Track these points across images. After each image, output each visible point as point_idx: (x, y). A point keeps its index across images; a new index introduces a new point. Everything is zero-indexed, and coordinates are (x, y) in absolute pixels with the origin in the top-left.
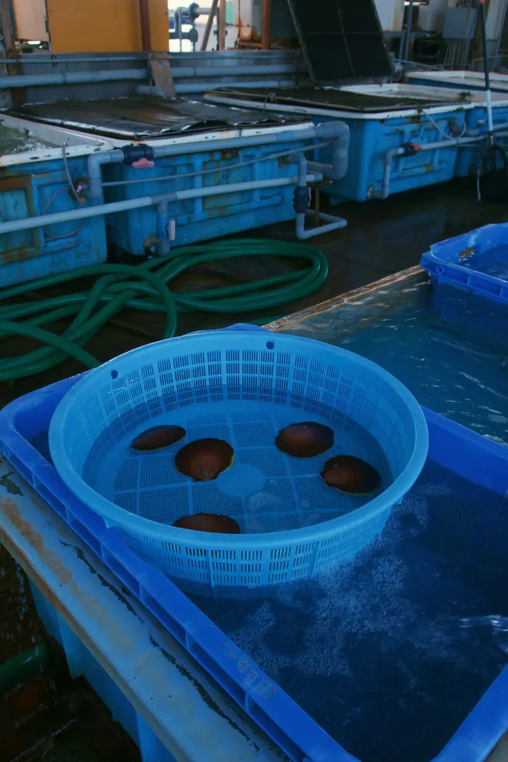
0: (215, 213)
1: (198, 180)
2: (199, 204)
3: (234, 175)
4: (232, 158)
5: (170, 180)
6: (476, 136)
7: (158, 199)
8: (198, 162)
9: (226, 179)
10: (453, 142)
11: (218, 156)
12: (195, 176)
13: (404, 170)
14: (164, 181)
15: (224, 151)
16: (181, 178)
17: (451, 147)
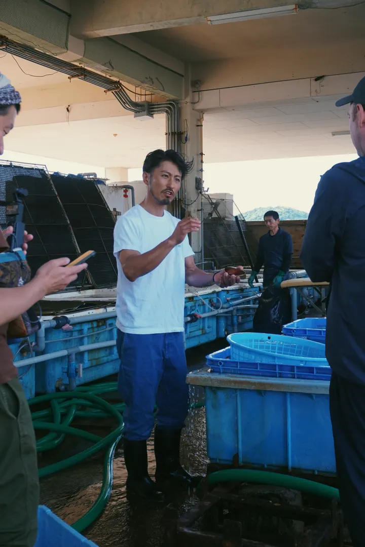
0: (94, 363)
1: (86, 340)
2: (86, 356)
3: (102, 337)
4: (103, 325)
5: (70, 340)
6: (227, 308)
7: (71, 351)
8: (86, 327)
9: (97, 340)
10: (215, 312)
11: (95, 324)
12: (83, 337)
13: (190, 332)
14: (66, 341)
15: (98, 321)
16: (75, 339)
17: (213, 316)
